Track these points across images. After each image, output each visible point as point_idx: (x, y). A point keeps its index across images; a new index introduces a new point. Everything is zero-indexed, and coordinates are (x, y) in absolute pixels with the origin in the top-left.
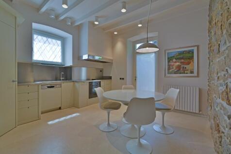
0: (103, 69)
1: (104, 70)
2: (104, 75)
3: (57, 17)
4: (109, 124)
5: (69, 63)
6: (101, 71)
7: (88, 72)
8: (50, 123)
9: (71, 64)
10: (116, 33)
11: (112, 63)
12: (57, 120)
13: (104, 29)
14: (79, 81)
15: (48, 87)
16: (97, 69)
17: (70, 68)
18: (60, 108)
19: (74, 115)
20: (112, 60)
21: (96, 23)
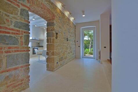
1: (40, 43)
4: (39, 60)
7: (32, 44)
10: (44, 29)
11: (43, 40)
16: (37, 43)
21: (36, 26)
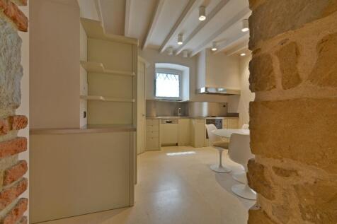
0: (227, 104)
1: (229, 105)
2: (229, 112)
3: (174, 52)
4: (221, 166)
5: (186, 98)
6: (224, 106)
7: (209, 107)
8: (169, 154)
9: (188, 99)
10: (243, 55)
11: (240, 95)
12: (174, 154)
13: (226, 53)
14: (200, 118)
15: (167, 122)
16: (220, 103)
17: (186, 103)
18: (177, 145)
19: (190, 153)
20: (239, 91)
21: (214, 49)
